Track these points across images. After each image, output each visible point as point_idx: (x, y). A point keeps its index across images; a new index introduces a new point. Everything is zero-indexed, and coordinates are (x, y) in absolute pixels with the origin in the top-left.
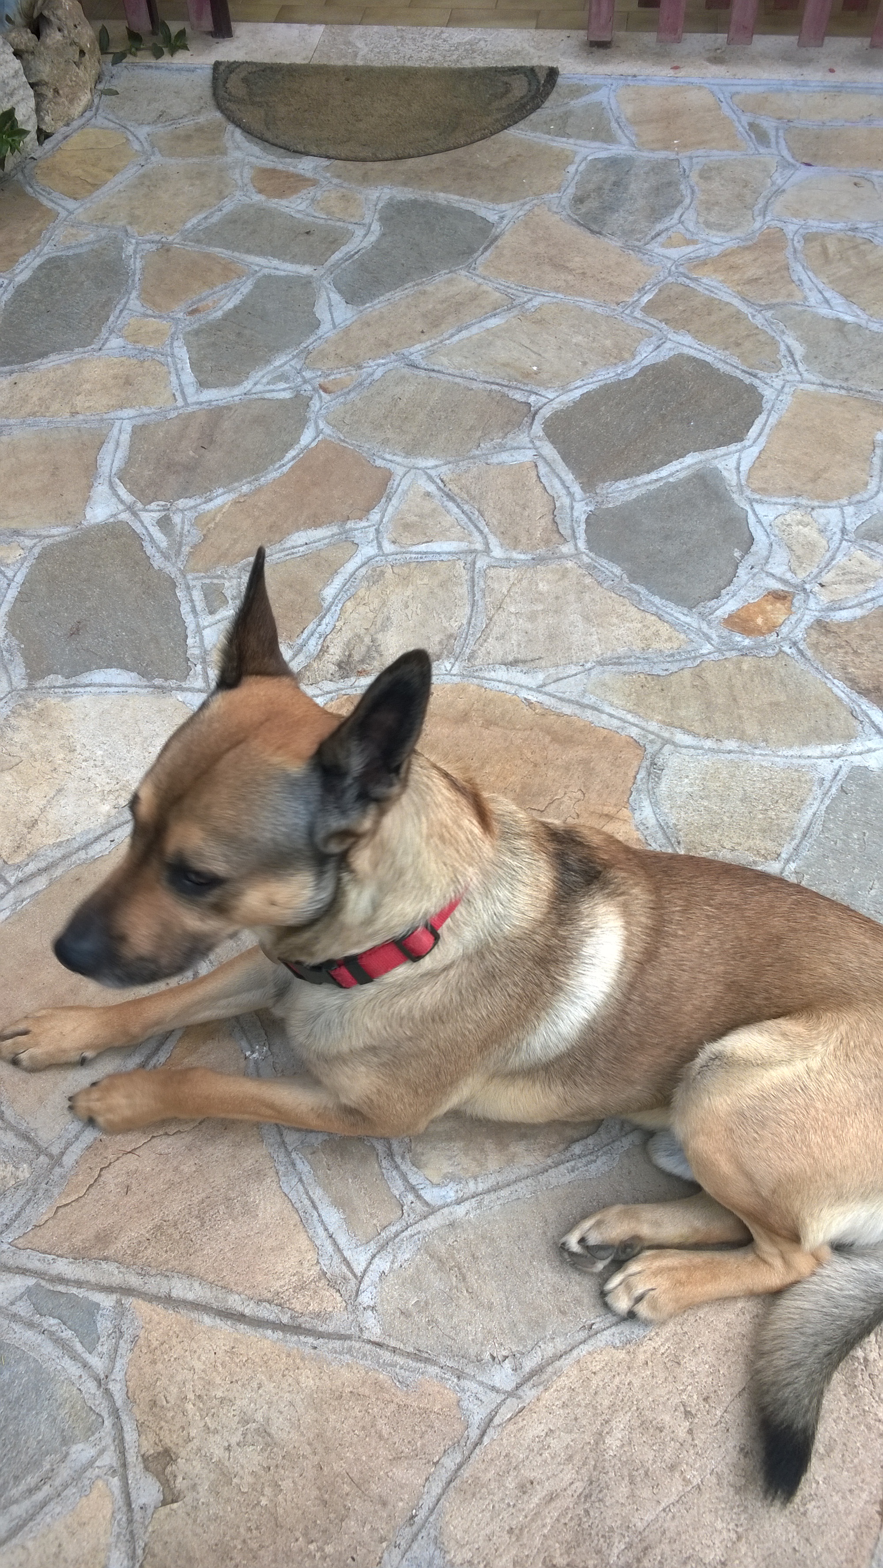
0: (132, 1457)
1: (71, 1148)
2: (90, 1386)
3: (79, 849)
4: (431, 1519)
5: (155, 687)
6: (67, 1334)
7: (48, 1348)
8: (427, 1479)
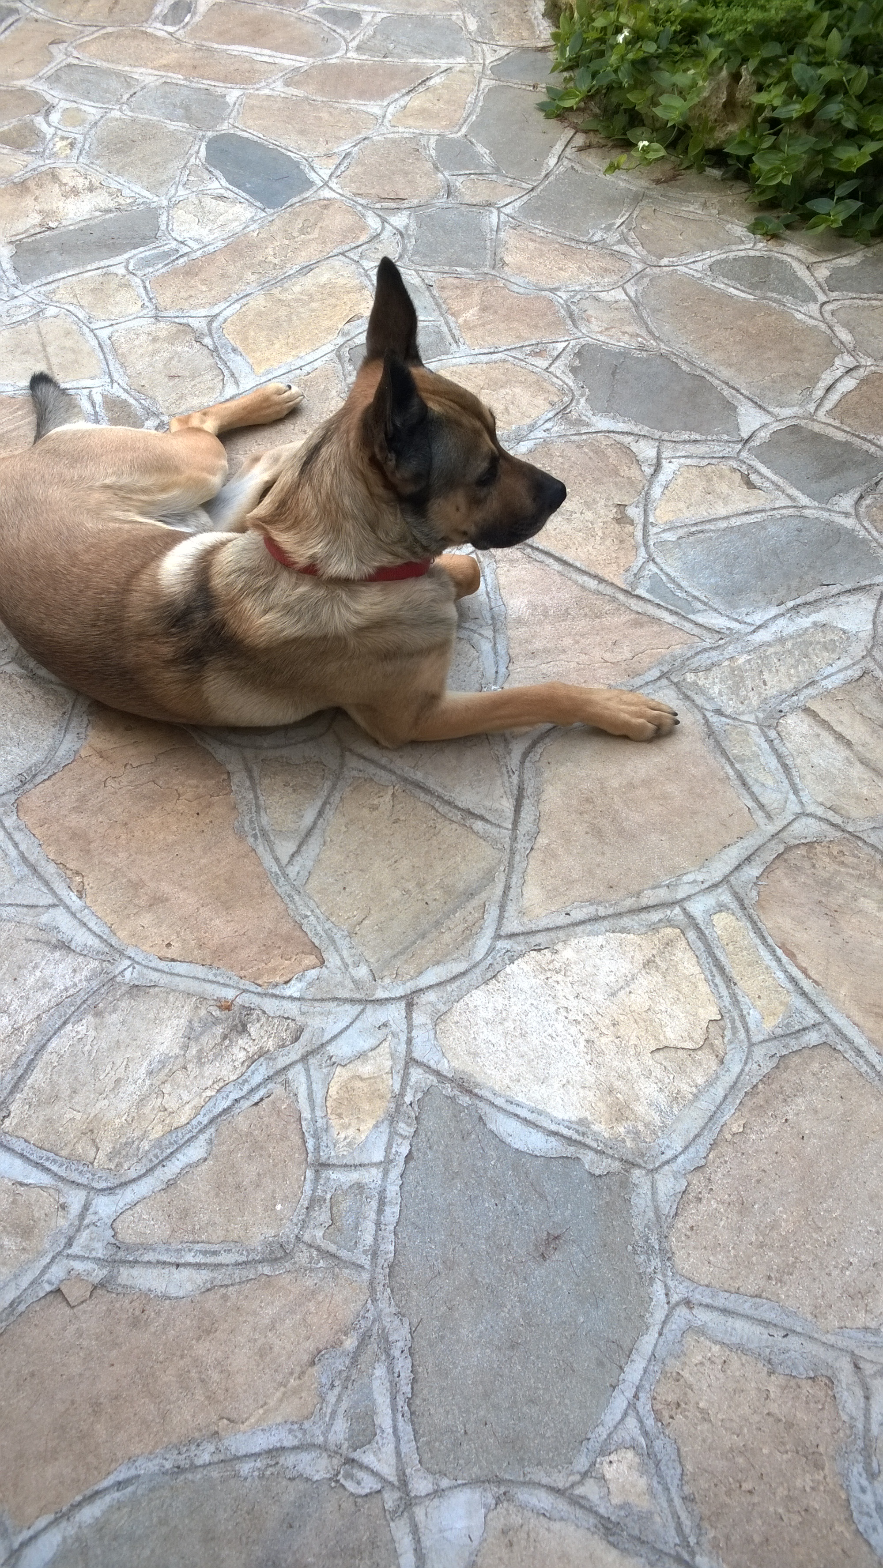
0: (640, 527)
1: (653, 679)
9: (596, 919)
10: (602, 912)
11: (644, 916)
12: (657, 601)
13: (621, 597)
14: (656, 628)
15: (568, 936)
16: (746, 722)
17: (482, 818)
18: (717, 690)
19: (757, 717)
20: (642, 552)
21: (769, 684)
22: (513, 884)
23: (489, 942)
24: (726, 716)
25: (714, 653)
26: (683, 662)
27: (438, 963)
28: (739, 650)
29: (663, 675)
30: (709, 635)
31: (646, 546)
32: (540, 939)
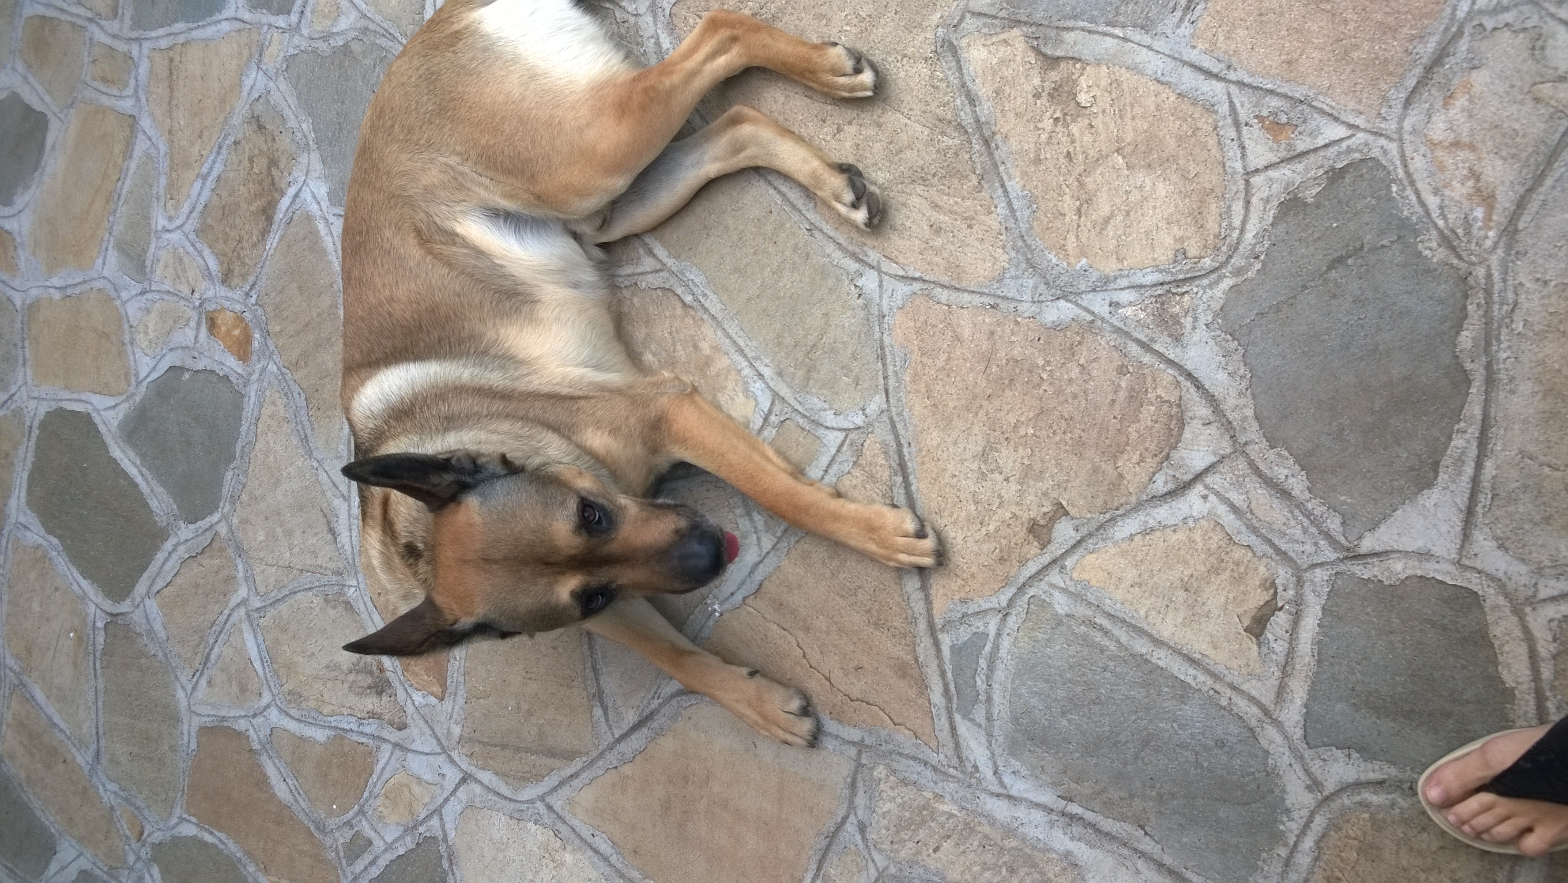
0: (1046, 559)
1: (847, 738)
2: (1012, 621)
3: (611, 865)
4: (987, 291)
5: (451, 864)
6: (983, 664)
7: (1000, 675)
8: (962, 308)
9: (606, 859)
10: (614, 859)
12: (948, 667)
13: (922, 625)
14: (913, 693)
16: (873, 861)
18: (888, 806)
22: (581, 777)
23: (535, 796)
24: (864, 838)
25: (929, 773)
26: (891, 753)
28: (956, 796)
29: (860, 746)
30: (950, 753)
31: (1021, 590)
32: (565, 831)
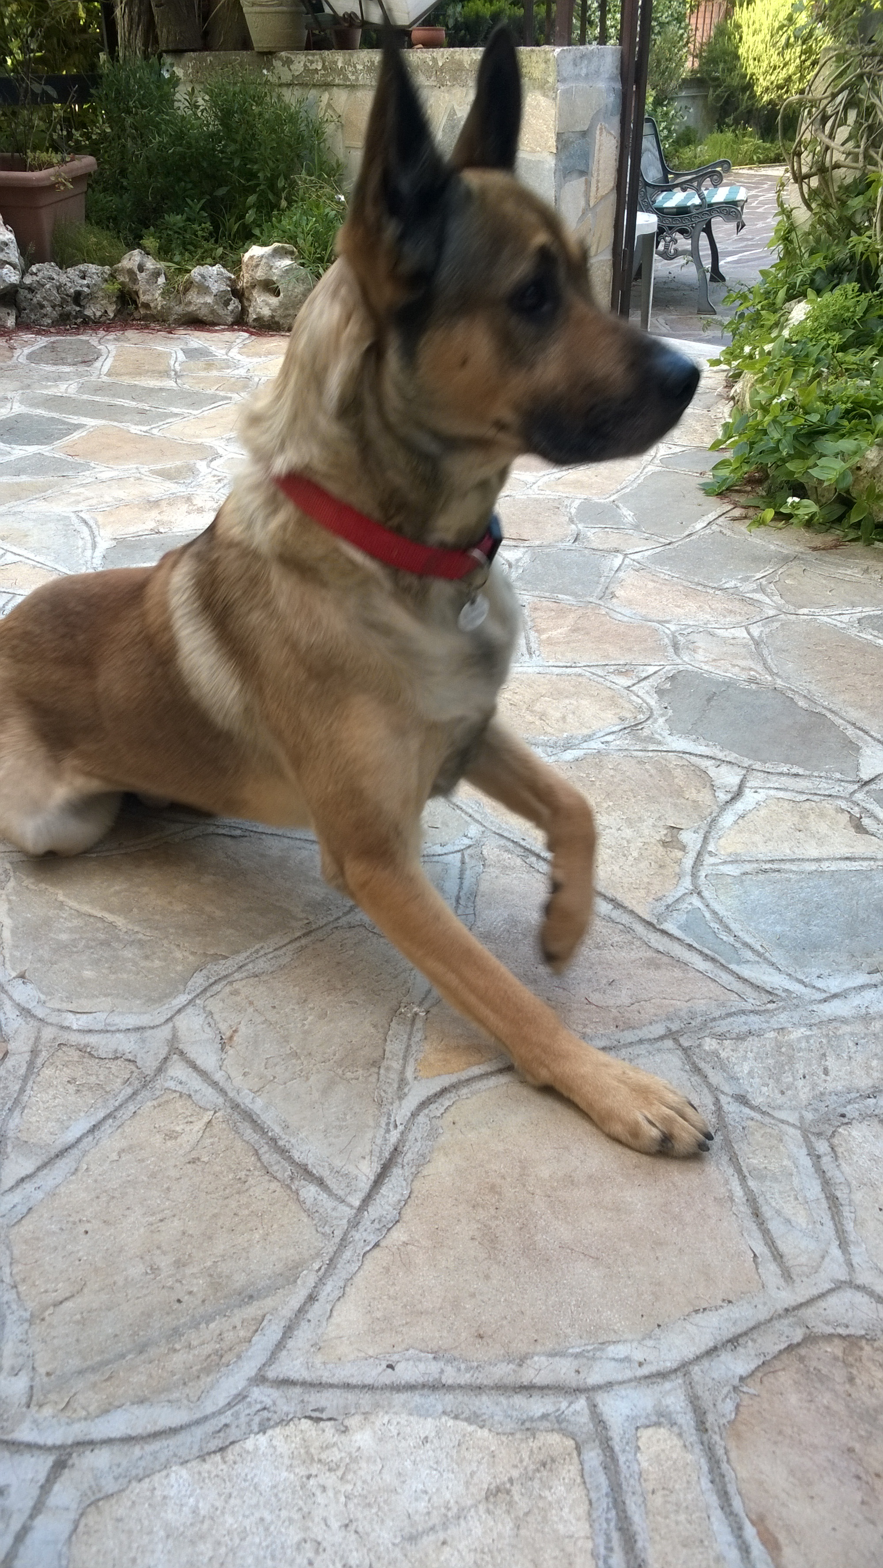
0: (693, 854)
2: (707, 894)
6: (715, 925)
7: (735, 926)
9: (435, 1387)
10: (450, 1376)
11: (519, 1400)
12: (689, 941)
13: (640, 929)
14: (678, 973)
15: (377, 1405)
16: (782, 1122)
17: (320, 1182)
18: (746, 1068)
19: (802, 1117)
20: (687, 882)
21: (832, 1074)
22: (322, 1296)
23: (242, 1384)
24: (752, 1108)
25: (753, 1018)
26: (705, 1023)
27: (142, 1401)
28: (795, 1020)
29: (671, 1035)
30: (755, 995)
31: (694, 875)
32: (328, 1400)
